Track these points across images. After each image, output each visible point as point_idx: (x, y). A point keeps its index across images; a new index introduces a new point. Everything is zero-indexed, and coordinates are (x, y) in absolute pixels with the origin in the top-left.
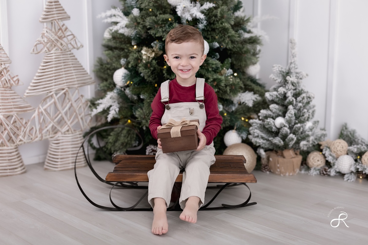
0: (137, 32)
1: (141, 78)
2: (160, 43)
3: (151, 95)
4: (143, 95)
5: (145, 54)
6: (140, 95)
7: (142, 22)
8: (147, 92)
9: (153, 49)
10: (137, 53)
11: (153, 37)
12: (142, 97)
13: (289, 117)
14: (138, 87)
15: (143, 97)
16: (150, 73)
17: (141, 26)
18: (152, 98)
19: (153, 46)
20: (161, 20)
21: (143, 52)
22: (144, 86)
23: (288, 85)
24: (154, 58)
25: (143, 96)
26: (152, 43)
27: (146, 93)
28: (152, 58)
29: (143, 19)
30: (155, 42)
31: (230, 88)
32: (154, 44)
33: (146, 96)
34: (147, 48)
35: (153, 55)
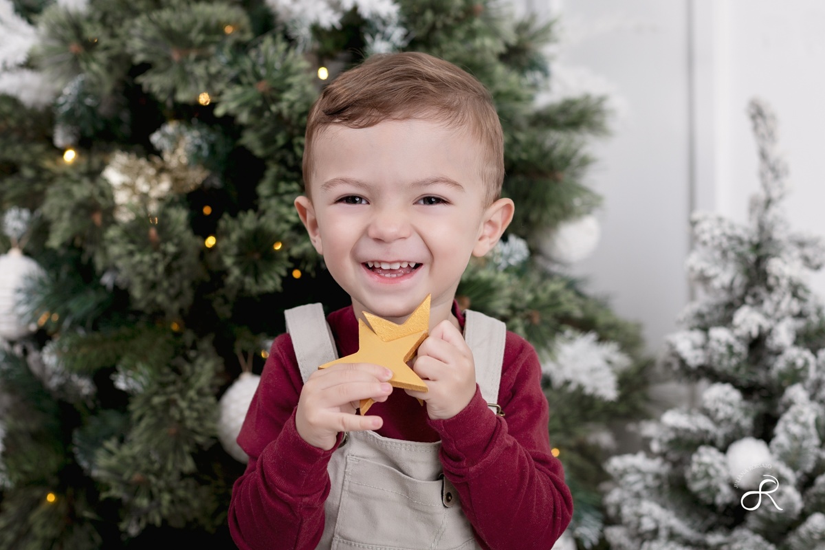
0: (83, 83)
1: (103, 297)
2: (196, 133)
3: (166, 370)
4: (127, 377)
5: (124, 186)
6: (113, 376)
7: (105, 41)
8: (143, 357)
9: (162, 159)
10: (86, 181)
11: (164, 104)
12: (121, 384)
13: (794, 438)
14: (97, 336)
15: (127, 383)
16: (161, 268)
17: (101, 56)
18: (171, 389)
19: (158, 146)
20: (200, 25)
21: (113, 176)
22: (125, 330)
23: (775, 297)
24: (168, 203)
25: (131, 381)
26: (153, 131)
27: (140, 366)
28: (160, 199)
29: (111, 27)
30: (170, 128)
31: (527, 322)
32: (165, 135)
33: (141, 379)
34: (134, 156)
35: (164, 186)
